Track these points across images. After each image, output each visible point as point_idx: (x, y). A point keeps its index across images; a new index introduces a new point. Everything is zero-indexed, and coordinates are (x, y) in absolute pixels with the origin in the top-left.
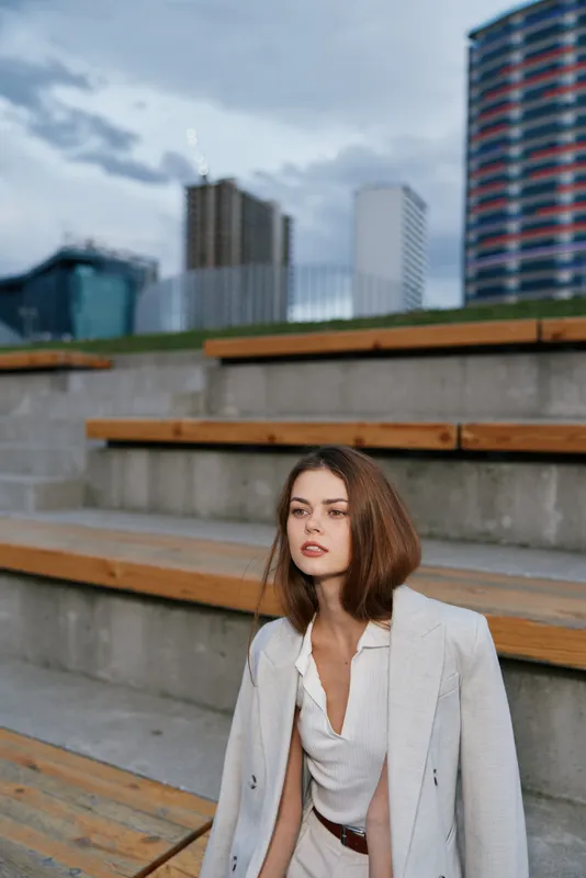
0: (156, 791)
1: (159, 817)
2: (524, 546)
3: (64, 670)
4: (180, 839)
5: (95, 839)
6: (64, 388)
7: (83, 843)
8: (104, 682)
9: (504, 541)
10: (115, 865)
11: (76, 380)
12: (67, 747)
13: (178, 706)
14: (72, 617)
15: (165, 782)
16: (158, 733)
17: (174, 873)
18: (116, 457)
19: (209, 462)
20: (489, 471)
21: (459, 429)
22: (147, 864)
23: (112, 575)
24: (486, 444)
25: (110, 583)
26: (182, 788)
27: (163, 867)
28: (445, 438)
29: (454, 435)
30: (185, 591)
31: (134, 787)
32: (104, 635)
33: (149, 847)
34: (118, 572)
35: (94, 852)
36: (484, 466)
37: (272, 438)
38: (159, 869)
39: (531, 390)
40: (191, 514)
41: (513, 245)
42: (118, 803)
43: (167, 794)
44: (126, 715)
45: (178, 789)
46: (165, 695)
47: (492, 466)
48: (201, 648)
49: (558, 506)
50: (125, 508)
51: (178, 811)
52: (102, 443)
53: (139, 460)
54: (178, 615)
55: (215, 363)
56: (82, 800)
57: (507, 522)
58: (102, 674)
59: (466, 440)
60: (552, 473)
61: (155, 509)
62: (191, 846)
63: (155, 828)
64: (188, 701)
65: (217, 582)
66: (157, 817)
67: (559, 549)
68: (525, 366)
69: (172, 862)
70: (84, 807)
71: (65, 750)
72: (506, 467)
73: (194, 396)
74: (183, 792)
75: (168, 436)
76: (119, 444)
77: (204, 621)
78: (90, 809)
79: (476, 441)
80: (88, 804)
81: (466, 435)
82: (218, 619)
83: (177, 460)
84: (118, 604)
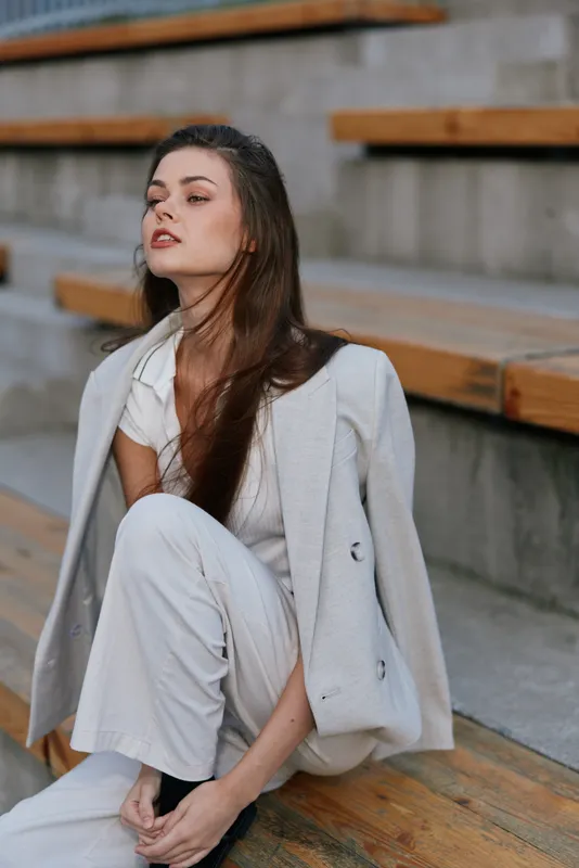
6: (354, 59)
11: (375, 45)
50: (387, 259)
61: (427, 261)
73: (549, 66)
75: (438, 135)
76: (383, 151)
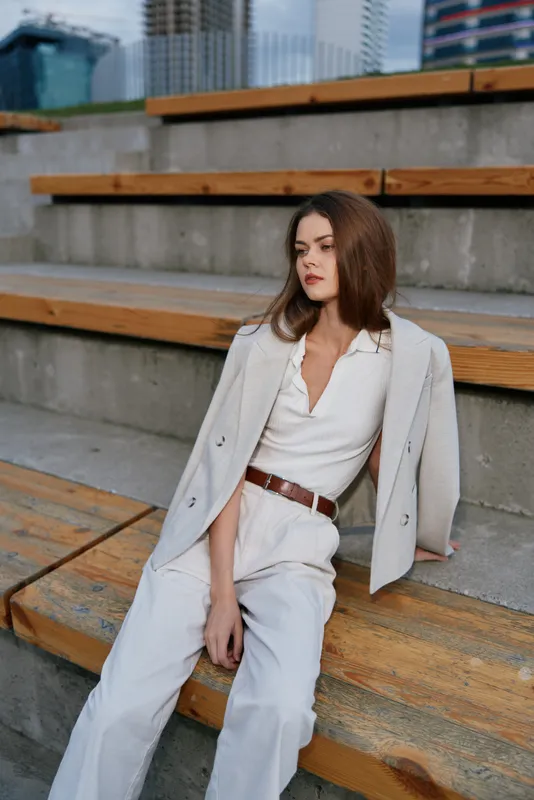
0: (91, 494)
1: (92, 514)
2: (439, 288)
3: (18, 403)
4: (107, 530)
5: (32, 530)
6: (14, 150)
7: (22, 533)
8: (53, 411)
9: (422, 283)
10: (48, 550)
11: (25, 142)
12: (15, 462)
13: (119, 430)
14: (20, 354)
15: (99, 488)
16: (97, 450)
17: (99, 555)
18: (62, 211)
19: (148, 215)
20: (410, 216)
21: (384, 174)
22: (76, 548)
23: (51, 313)
24: (407, 189)
25: (49, 320)
26: (114, 491)
27: (90, 550)
28: (369, 183)
29: (378, 180)
30: (117, 326)
31: (71, 491)
32: (49, 369)
33: (79, 536)
34: (56, 311)
35: (32, 541)
36: (405, 211)
37: (206, 188)
38: (86, 553)
39: (461, 143)
40: (134, 266)
41: (472, 21)
42: (56, 504)
43: (101, 497)
44: (68, 437)
45: (110, 493)
46: (107, 421)
47: (413, 211)
48: (136, 378)
49: (473, 249)
50: (73, 261)
51: (107, 509)
52: (48, 200)
53: (83, 214)
54: (114, 349)
55: (158, 122)
56: (24, 501)
57: (425, 265)
58: (51, 405)
59: (390, 185)
60: (469, 217)
61: (101, 262)
62: (117, 535)
63: (85, 522)
64: (126, 426)
65: (145, 316)
66: (90, 514)
67: (470, 289)
68: (456, 116)
69: (98, 547)
70: (24, 506)
71: (12, 464)
72: (426, 212)
73: (140, 155)
74: (114, 495)
75: (109, 191)
76: (63, 200)
77: (137, 354)
78: (30, 508)
79: (399, 186)
80: (30, 505)
81: (389, 180)
82: (149, 351)
83: (118, 213)
84: (59, 341)
